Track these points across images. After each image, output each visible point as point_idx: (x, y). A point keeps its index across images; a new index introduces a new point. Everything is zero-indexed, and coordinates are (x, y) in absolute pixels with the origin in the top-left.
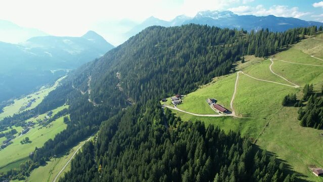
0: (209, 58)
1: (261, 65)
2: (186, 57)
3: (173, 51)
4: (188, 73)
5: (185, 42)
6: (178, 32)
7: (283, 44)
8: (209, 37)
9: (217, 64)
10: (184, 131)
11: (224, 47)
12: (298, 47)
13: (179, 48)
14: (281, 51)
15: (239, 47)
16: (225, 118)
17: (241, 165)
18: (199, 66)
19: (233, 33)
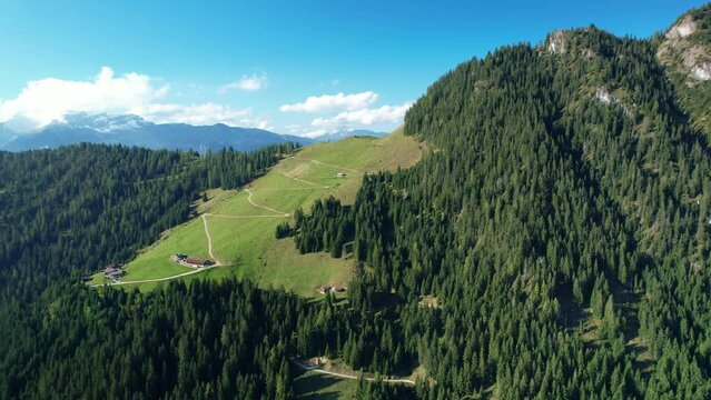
0: (143, 201)
1: (235, 200)
2: (95, 206)
3: (59, 199)
4: (108, 234)
5: (83, 178)
6: (54, 159)
7: (259, 168)
8: (133, 165)
9: (162, 210)
10: (152, 303)
11: (165, 181)
12: (277, 170)
13: (72, 191)
14: (257, 177)
15: (193, 178)
16: (209, 271)
17: (249, 308)
18: (128, 218)
19: (176, 157)
